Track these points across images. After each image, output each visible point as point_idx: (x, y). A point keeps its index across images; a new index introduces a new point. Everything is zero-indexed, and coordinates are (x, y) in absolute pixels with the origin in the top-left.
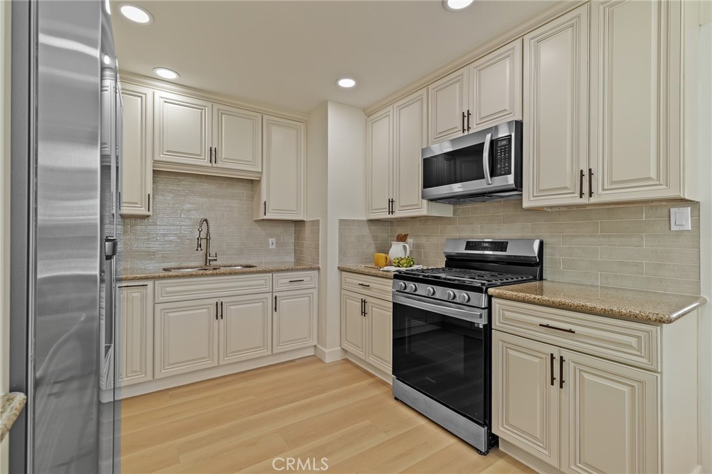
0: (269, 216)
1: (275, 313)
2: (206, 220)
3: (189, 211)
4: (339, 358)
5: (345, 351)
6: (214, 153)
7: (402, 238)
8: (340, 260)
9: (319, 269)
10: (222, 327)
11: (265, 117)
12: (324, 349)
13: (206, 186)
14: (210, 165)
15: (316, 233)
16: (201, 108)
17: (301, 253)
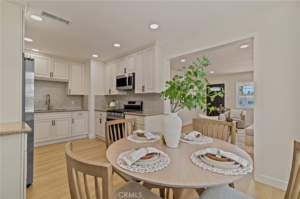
0: (71, 94)
1: (73, 124)
2: (49, 95)
3: (43, 92)
4: (94, 138)
5: (96, 135)
6: (52, 74)
7: (114, 101)
8: (95, 108)
9: (88, 110)
10: (54, 128)
11: (70, 62)
12: (89, 135)
13: (48, 84)
14: (50, 78)
15: (87, 99)
16: (47, 60)
17: (83, 106)
